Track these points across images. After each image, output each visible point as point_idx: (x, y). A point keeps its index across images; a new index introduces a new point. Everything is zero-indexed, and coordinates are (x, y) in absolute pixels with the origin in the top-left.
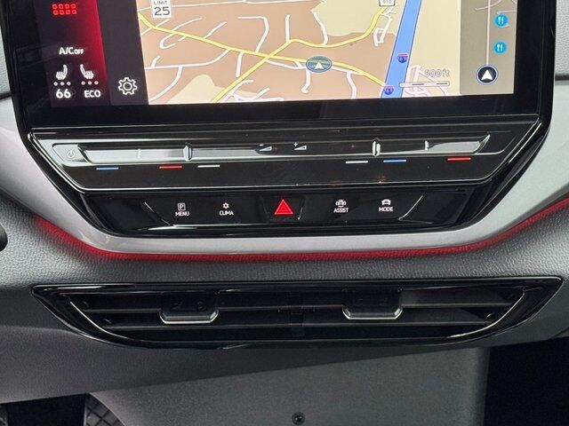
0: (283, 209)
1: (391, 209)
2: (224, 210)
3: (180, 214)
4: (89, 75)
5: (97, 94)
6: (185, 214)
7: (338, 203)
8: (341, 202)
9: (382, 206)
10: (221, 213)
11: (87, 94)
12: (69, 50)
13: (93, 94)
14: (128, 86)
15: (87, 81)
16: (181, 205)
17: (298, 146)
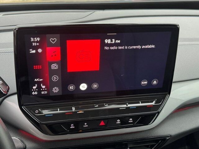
0: (102, 123)
1: (132, 121)
2: (85, 125)
3: (72, 127)
4: (44, 87)
5: (46, 92)
6: (73, 127)
7: (118, 121)
8: (119, 120)
9: (130, 121)
10: (84, 126)
11: (42, 93)
12: (38, 79)
13: (44, 92)
14: (56, 90)
15: (43, 89)
16: (72, 125)
17: (105, 105)
